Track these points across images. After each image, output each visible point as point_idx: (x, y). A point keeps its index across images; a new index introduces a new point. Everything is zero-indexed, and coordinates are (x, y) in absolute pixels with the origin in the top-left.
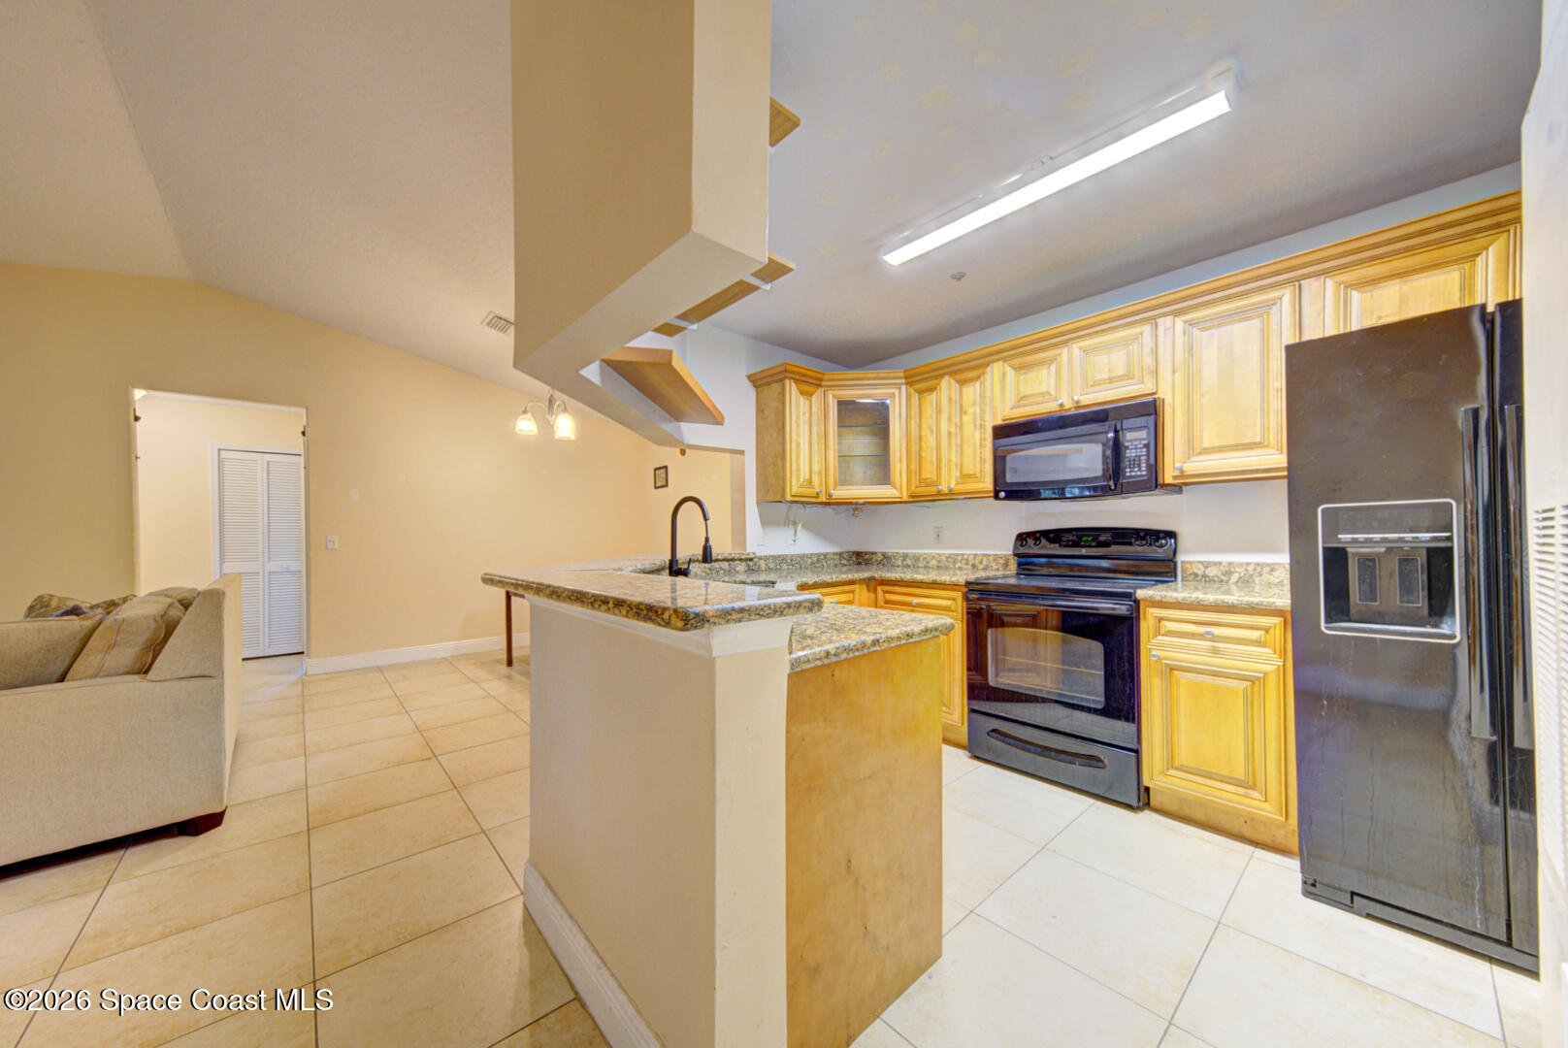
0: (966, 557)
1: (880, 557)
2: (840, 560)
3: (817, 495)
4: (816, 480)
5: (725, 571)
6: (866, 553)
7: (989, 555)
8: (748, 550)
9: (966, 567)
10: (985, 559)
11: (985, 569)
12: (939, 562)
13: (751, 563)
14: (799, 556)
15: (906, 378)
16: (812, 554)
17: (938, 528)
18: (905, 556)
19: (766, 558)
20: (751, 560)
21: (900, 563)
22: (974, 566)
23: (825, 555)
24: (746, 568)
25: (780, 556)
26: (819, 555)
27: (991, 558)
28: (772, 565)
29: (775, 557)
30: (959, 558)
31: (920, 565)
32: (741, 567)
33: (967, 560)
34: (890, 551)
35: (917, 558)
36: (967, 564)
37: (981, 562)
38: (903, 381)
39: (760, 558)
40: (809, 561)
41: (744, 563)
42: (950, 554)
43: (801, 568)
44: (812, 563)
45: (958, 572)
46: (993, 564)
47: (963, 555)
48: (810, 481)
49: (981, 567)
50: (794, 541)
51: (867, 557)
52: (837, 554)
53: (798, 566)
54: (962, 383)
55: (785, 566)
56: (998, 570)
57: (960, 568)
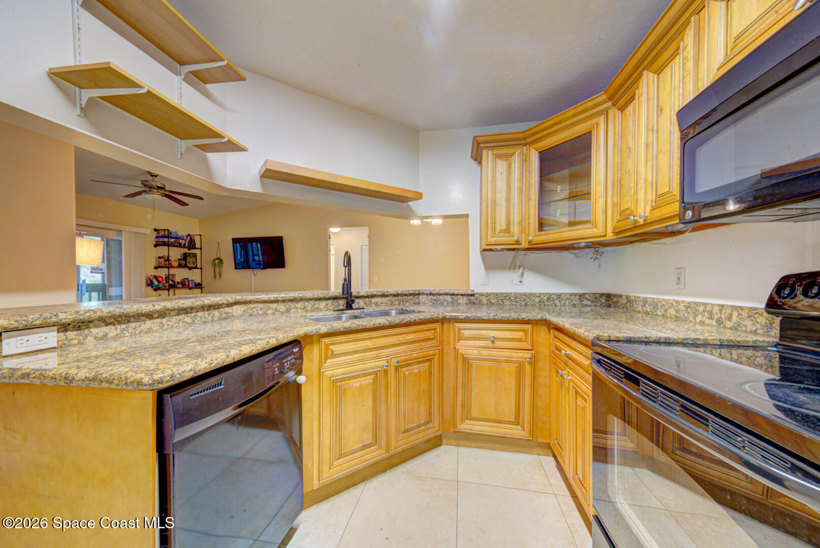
0: (709, 308)
1: (624, 301)
2: (581, 300)
3: (517, 243)
4: (515, 229)
5: (448, 302)
6: (614, 296)
7: (741, 308)
8: (471, 289)
9: (707, 321)
10: (735, 314)
11: (734, 329)
12: (677, 311)
13: (472, 298)
14: (524, 294)
15: (610, 99)
16: (541, 294)
17: (679, 268)
18: (645, 301)
19: (487, 295)
20: (472, 295)
21: (640, 308)
22: (719, 322)
23: (559, 296)
24: (468, 302)
25: (502, 294)
26: (550, 295)
27: (744, 314)
28: (493, 301)
29: (497, 294)
30: (701, 309)
31: (659, 313)
32: (463, 300)
33: (711, 313)
34: (633, 294)
35: (655, 304)
36: (710, 318)
37: (730, 318)
38: (610, 104)
39: (482, 295)
40: (537, 300)
41: (465, 298)
42: (689, 303)
43: (526, 305)
44: (540, 301)
45: (698, 327)
46: (748, 323)
47: (705, 304)
48: (507, 230)
49: (729, 324)
50: (521, 282)
51: (615, 299)
52: (575, 295)
53: (523, 303)
54: (659, 72)
55: (507, 302)
56: (755, 333)
57: (702, 323)
